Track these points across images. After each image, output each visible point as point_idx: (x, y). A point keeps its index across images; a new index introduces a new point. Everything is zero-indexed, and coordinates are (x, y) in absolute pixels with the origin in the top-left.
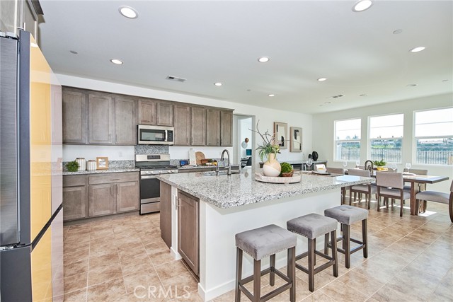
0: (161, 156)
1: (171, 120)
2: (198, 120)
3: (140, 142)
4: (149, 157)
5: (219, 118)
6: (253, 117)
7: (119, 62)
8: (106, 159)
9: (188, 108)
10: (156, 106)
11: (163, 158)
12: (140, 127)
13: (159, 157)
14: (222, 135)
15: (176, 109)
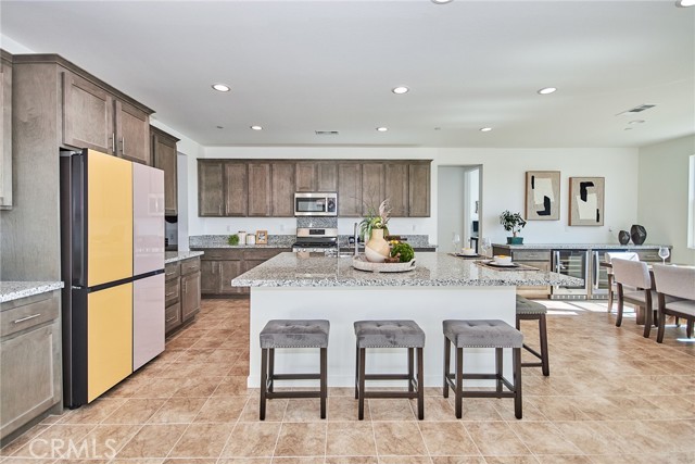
0: (326, 230)
1: (335, 185)
2: (373, 180)
3: (297, 214)
4: (311, 232)
5: (405, 176)
6: (480, 166)
7: (259, 128)
8: (265, 233)
9: (358, 167)
10: (317, 168)
11: (329, 233)
12: (297, 195)
13: (323, 232)
14: (411, 200)
15: (341, 169)
